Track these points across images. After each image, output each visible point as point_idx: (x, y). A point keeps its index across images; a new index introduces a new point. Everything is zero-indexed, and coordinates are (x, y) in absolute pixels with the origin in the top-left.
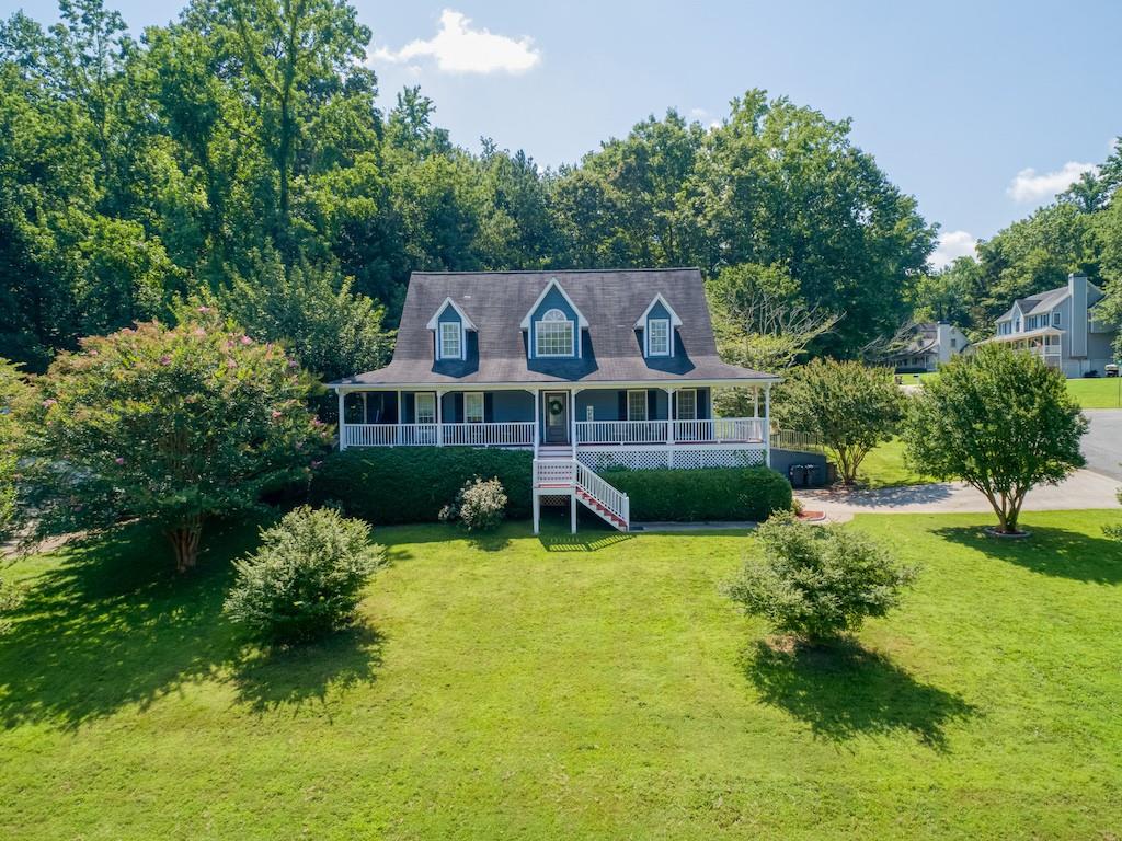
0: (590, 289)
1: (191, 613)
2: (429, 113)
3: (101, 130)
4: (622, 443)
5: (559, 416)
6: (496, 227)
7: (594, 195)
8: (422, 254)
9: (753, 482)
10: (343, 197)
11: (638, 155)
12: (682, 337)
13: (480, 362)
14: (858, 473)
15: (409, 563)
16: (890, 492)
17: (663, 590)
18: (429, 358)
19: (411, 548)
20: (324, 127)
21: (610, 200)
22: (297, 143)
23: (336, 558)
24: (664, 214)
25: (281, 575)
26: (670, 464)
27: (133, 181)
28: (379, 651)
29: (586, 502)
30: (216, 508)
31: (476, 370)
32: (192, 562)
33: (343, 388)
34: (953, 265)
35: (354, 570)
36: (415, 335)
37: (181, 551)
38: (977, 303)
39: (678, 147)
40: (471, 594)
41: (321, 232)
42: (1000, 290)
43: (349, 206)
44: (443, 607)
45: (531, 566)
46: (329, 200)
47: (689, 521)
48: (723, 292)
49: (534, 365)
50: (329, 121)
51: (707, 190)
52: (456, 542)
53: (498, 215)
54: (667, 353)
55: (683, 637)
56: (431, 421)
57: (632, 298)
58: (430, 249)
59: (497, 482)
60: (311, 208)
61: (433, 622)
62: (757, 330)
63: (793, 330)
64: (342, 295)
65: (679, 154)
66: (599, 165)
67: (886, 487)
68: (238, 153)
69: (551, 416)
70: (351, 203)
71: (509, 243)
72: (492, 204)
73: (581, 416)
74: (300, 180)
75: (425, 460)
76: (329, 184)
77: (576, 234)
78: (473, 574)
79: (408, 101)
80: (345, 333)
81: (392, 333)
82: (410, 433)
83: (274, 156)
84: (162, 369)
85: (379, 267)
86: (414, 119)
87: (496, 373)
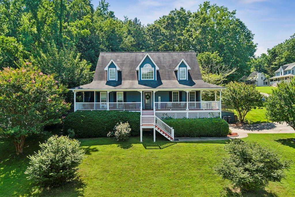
0: (159, 58)
1: (18, 172)
2: (108, 7)
3: (9, 11)
4: (171, 109)
5: (148, 100)
6: (128, 40)
7: (158, 31)
8: (105, 48)
9: (216, 124)
10: (80, 30)
11: (171, 20)
12: (190, 74)
13: (122, 81)
14: (245, 118)
15: (96, 153)
16: (256, 125)
17: (188, 165)
18: (105, 80)
19: (98, 147)
20: (74, 7)
21: (163, 33)
22: (65, 12)
23: (66, 156)
24: (180, 37)
25: (45, 162)
26: (187, 117)
27: (18, 27)
28: (83, 191)
29: (159, 131)
30: (26, 134)
31: (121, 84)
32: (21, 152)
33: (75, 90)
34: (261, 56)
35: (73, 160)
36: (100, 72)
37: (17, 147)
38: (269, 67)
39: (184, 18)
40: (118, 166)
41: (72, 40)
42: (276, 63)
43: (81, 32)
44: (107, 171)
45: (139, 155)
46: (75, 30)
47: (194, 137)
48: (199, 61)
49: (140, 83)
50: (76, 5)
51: (193, 30)
52: (113, 145)
53: (129, 37)
54: (186, 79)
55: (198, 186)
56: (106, 102)
57: (173, 61)
58: (108, 47)
59: (128, 124)
60: (69, 33)
61: (104, 178)
62: (212, 72)
63: (223, 72)
64: (77, 59)
65: (184, 19)
66: (159, 22)
67: (254, 123)
68: (47, 15)
69: (146, 100)
70: (82, 32)
71: (132, 45)
72: (127, 34)
73: (157, 100)
74: (66, 24)
75: (103, 115)
76: (75, 25)
77: (153, 43)
78: (119, 158)
79: (102, 3)
80: (77, 71)
81: (94, 72)
82: (98, 106)
83: (58, 16)
84: (8, 83)
85: (91, 52)
86: (104, 9)
87: (128, 85)
